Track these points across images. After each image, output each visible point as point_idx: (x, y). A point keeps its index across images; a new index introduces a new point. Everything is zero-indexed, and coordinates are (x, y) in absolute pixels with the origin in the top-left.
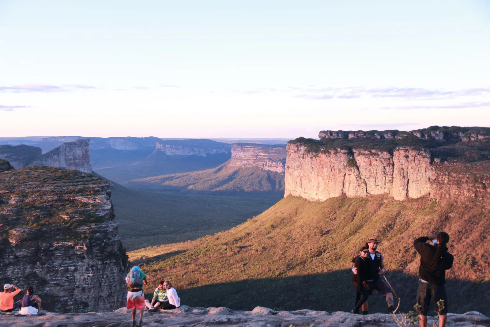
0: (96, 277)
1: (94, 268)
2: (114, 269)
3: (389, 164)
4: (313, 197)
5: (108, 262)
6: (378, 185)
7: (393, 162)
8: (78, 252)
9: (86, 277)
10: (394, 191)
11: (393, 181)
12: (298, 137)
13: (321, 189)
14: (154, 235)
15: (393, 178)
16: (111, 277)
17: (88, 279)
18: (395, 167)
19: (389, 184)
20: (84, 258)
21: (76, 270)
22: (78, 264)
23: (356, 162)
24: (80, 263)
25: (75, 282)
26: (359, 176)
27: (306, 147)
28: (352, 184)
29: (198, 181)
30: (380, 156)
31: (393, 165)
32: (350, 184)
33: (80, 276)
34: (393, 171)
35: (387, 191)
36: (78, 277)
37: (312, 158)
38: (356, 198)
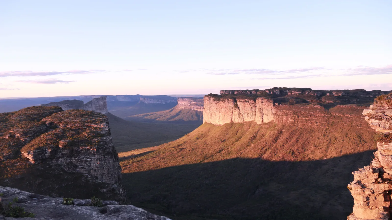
0: (101, 164)
1: (100, 160)
2: (110, 160)
3: (254, 106)
4: (217, 123)
5: (107, 156)
6: (249, 117)
7: (256, 105)
8: (92, 152)
9: (96, 164)
10: (256, 119)
11: (256, 115)
12: (209, 93)
13: (221, 119)
14: (139, 143)
15: (256, 113)
16: (109, 164)
17: (97, 165)
18: (257, 107)
19: (254, 116)
20: (95, 155)
21: (91, 161)
22: (92, 158)
23: (238, 105)
24: (93, 157)
25: (91, 166)
26: (239, 113)
27: (213, 98)
28: (236, 116)
29: (161, 116)
30: (250, 102)
31: (256, 106)
32: (235, 116)
33: (94, 163)
34: (256, 110)
35: (253, 120)
36: (93, 164)
37: (216, 104)
38: (238, 123)
